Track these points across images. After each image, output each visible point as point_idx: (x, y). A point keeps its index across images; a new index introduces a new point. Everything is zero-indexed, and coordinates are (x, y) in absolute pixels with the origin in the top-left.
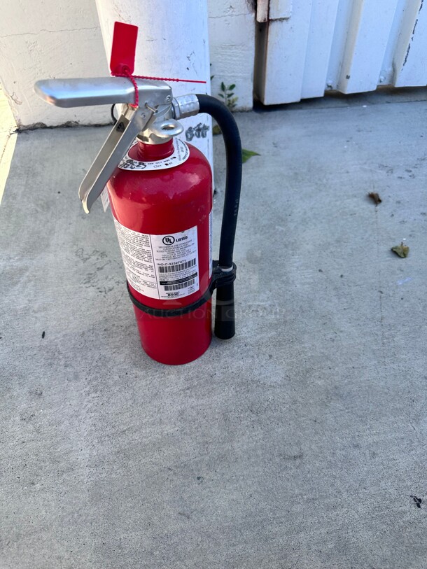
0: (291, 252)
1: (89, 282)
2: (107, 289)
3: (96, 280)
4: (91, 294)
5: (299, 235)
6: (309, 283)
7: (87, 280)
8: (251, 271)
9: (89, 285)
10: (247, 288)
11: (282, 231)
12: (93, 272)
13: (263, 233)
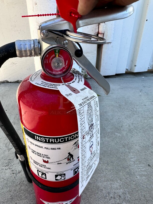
0: (127, 150)
1: (8, 165)
2: (17, 172)
3: (12, 164)
4: (7, 175)
5: (129, 139)
6: (144, 175)
7: (7, 164)
8: (106, 163)
9: (8, 168)
10: (105, 177)
11: (120, 136)
12: (12, 158)
13: (109, 137)
